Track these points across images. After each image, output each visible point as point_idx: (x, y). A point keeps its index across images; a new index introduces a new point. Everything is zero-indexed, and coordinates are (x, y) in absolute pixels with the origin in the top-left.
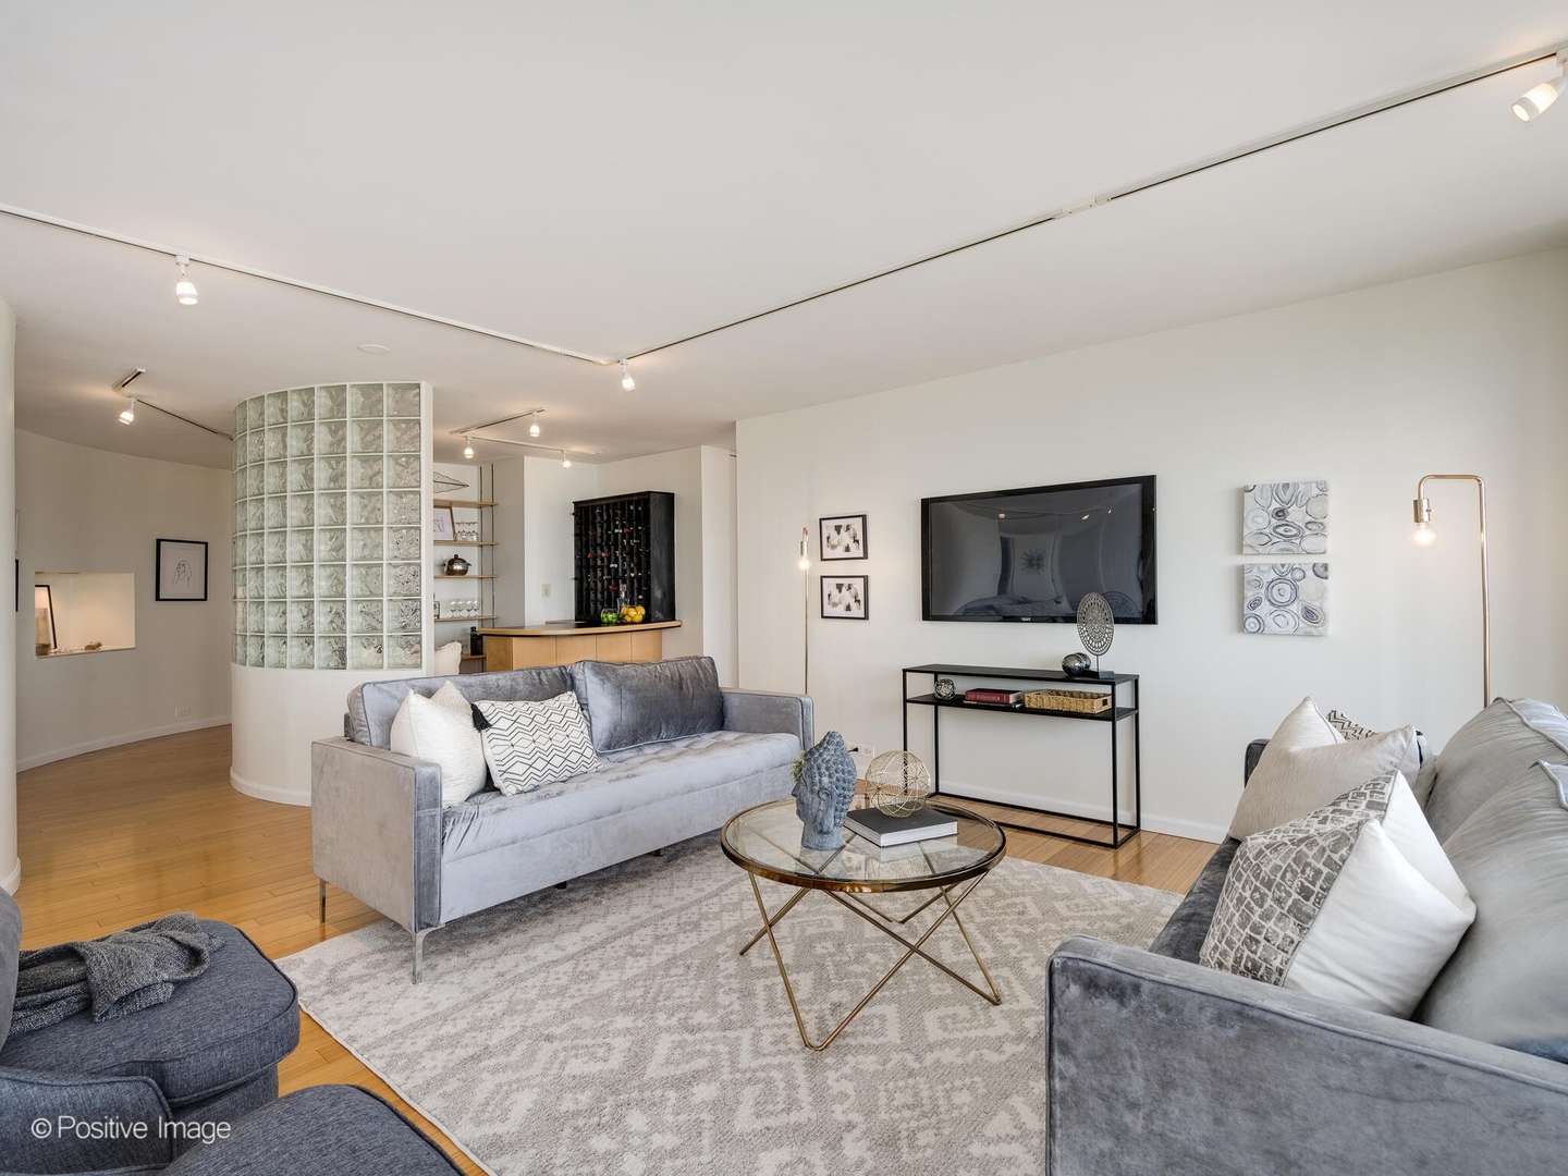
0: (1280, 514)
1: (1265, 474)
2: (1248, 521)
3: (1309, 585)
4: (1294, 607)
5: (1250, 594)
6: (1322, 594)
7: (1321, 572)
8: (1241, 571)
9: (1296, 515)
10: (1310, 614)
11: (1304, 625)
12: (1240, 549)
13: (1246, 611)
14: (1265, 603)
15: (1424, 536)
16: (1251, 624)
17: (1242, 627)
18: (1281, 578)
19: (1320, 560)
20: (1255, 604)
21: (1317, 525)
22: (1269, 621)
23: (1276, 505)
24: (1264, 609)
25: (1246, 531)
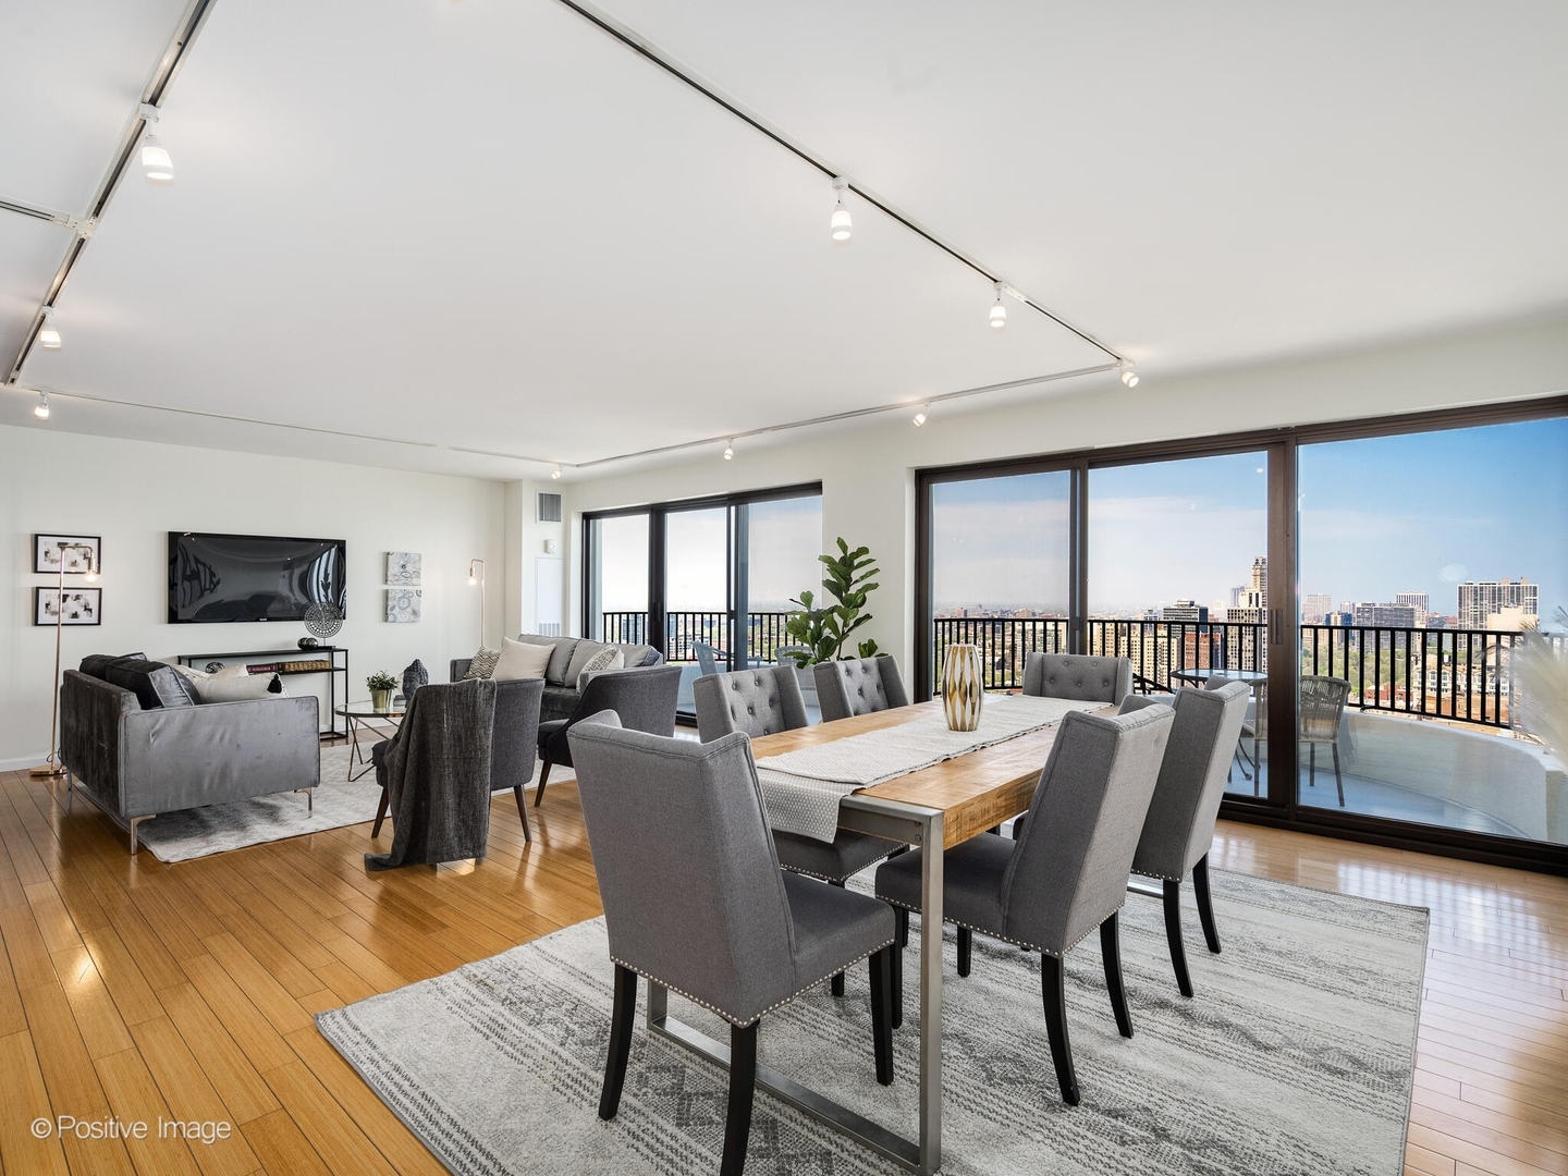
0: (403, 566)
1: (396, 547)
2: (390, 569)
3: (415, 599)
4: (409, 610)
5: (390, 604)
6: (419, 602)
7: (419, 593)
8: (387, 592)
9: (409, 568)
10: (415, 613)
11: (412, 618)
12: (386, 581)
13: (389, 612)
14: (397, 608)
15: (473, 582)
16: (391, 618)
17: (386, 620)
18: (403, 597)
19: (418, 588)
20: (393, 608)
21: (417, 573)
22: (398, 616)
23: (402, 563)
24: (396, 611)
25: (389, 574)
